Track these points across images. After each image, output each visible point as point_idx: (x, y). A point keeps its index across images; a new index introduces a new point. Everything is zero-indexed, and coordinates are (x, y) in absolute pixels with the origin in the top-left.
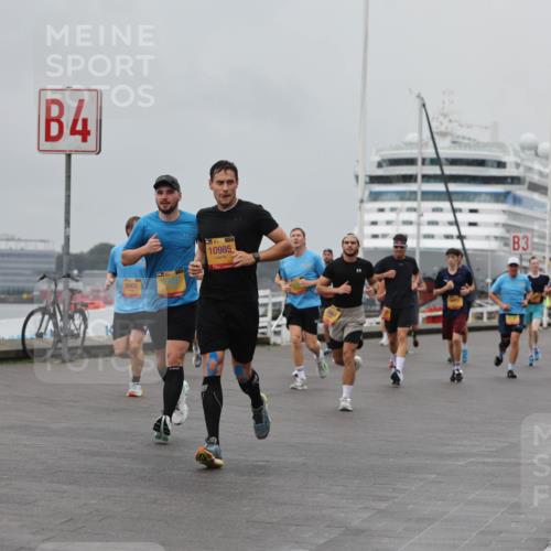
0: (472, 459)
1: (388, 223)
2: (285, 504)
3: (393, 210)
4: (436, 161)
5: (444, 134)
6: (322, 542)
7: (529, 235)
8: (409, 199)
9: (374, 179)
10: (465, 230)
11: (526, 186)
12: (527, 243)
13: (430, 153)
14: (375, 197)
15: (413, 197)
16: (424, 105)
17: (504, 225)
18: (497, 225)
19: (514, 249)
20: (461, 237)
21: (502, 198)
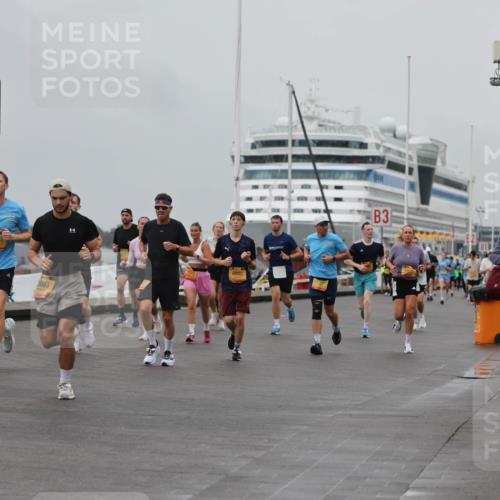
0: (340, 412)
1: (262, 198)
2: (171, 454)
3: (266, 187)
4: (304, 143)
5: (311, 119)
6: (204, 487)
7: (389, 209)
8: (281, 178)
9: (249, 159)
10: (332, 205)
11: (386, 165)
12: (387, 216)
13: (299, 135)
14: (250, 175)
15: (284, 175)
16: (294, 92)
17: (367, 200)
18: (360, 200)
19: (376, 222)
20: (328, 211)
21: (364, 176)
